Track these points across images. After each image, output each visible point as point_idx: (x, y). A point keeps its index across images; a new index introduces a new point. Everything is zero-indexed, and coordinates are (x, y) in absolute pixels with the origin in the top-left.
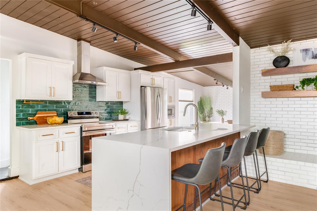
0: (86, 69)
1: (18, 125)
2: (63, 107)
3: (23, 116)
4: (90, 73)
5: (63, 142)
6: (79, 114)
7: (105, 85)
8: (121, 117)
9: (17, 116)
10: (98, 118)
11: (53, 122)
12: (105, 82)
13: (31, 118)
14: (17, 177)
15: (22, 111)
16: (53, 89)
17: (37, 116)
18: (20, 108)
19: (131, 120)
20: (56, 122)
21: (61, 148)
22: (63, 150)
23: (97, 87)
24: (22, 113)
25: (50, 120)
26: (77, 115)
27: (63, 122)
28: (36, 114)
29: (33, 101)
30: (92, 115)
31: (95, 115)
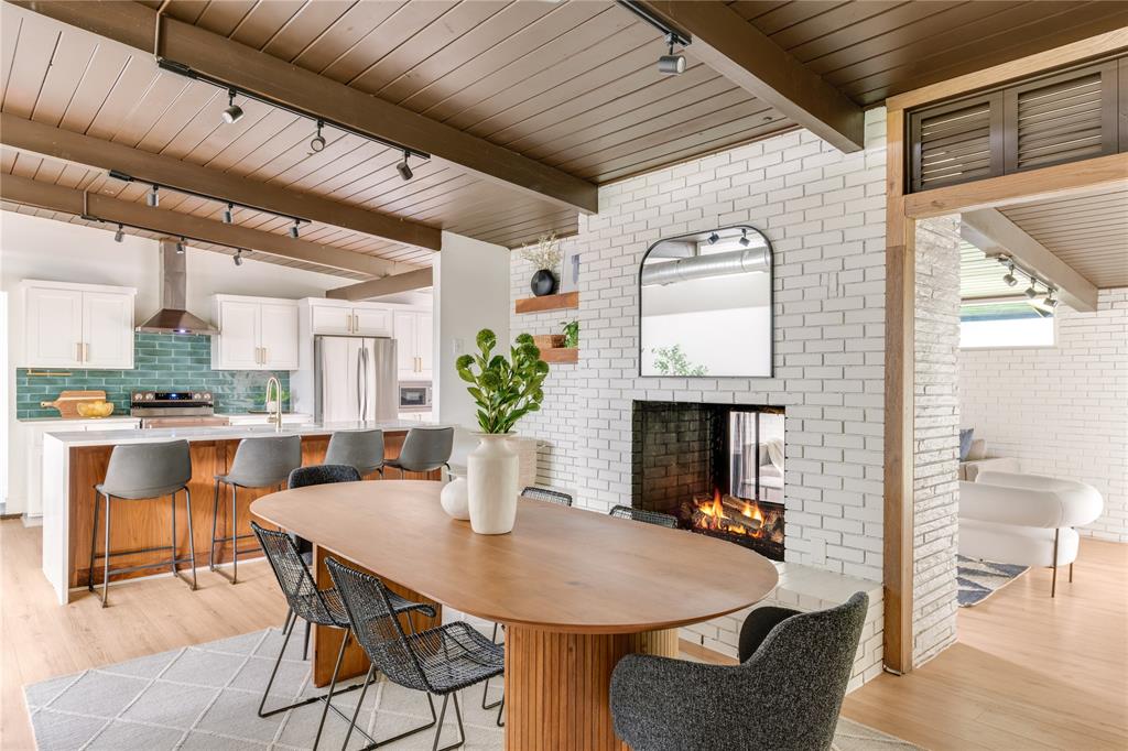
1: (20, 416)
2: (123, 382)
3: (31, 399)
4: (185, 309)
6: (157, 396)
9: (18, 398)
10: (209, 405)
11: (89, 413)
13: (47, 404)
15: (29, 390)
16: (84, 347)
17: (60, 399)
18: (24, 383)
20: (95, 412)
24: (29, 395)
25: (82, 409)
26: (152, 400)
27: (112, 414)
28: (58, 396)
29: (53, 370)
30: (193, 400)
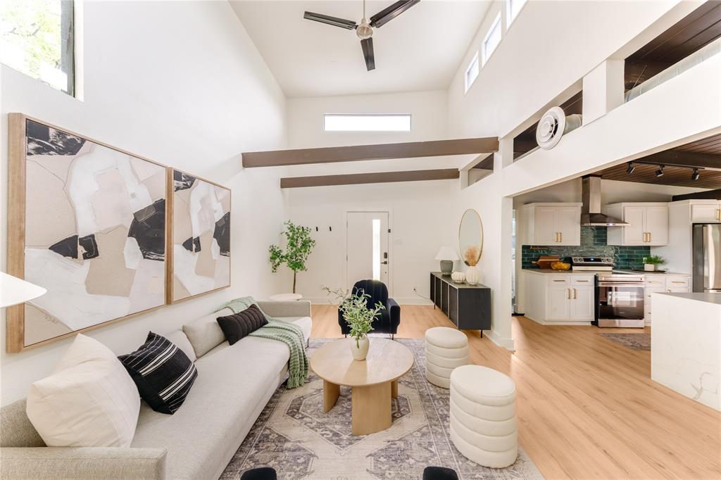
0: (595, 208)
1: (523, 268)
3: (528, 260)
4: (599, 212)
5: (575, 290)
6: (585, 260)
7: (624, 227)
8: (649, 267)
9: (523, 259)
10: (609, 265)
11: (559, 268)
12: (624, 222)
13: (534, 262)
14: (523, 315)
15: (526, 256)
16: (559, 235)
18: (525, 252)
19: (670, 273)
20: (562, 268)
21: (573, 296)
22: (575, 298)
23: (608, 229)
24: (527, 258)
25: (554, 266)
26: (583, 262)
27: (569, 269)
28: (539, 259)
30: (602, 262)
31: (607, 263)
